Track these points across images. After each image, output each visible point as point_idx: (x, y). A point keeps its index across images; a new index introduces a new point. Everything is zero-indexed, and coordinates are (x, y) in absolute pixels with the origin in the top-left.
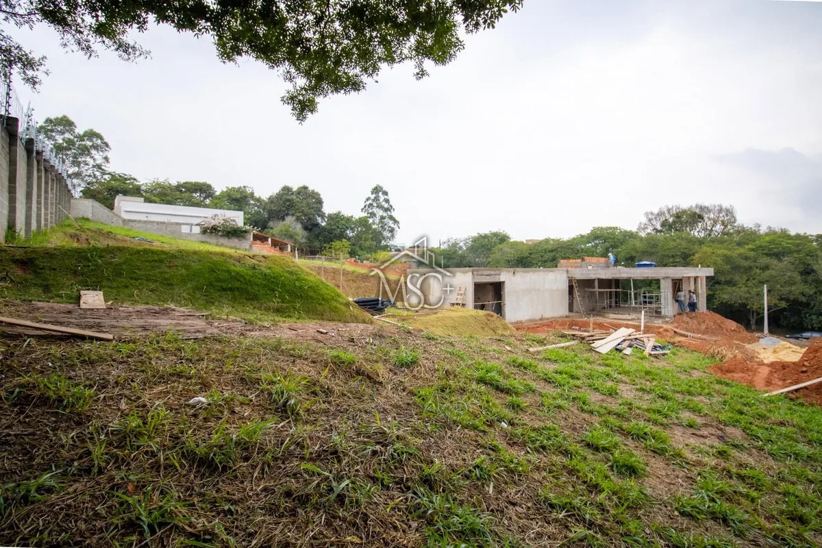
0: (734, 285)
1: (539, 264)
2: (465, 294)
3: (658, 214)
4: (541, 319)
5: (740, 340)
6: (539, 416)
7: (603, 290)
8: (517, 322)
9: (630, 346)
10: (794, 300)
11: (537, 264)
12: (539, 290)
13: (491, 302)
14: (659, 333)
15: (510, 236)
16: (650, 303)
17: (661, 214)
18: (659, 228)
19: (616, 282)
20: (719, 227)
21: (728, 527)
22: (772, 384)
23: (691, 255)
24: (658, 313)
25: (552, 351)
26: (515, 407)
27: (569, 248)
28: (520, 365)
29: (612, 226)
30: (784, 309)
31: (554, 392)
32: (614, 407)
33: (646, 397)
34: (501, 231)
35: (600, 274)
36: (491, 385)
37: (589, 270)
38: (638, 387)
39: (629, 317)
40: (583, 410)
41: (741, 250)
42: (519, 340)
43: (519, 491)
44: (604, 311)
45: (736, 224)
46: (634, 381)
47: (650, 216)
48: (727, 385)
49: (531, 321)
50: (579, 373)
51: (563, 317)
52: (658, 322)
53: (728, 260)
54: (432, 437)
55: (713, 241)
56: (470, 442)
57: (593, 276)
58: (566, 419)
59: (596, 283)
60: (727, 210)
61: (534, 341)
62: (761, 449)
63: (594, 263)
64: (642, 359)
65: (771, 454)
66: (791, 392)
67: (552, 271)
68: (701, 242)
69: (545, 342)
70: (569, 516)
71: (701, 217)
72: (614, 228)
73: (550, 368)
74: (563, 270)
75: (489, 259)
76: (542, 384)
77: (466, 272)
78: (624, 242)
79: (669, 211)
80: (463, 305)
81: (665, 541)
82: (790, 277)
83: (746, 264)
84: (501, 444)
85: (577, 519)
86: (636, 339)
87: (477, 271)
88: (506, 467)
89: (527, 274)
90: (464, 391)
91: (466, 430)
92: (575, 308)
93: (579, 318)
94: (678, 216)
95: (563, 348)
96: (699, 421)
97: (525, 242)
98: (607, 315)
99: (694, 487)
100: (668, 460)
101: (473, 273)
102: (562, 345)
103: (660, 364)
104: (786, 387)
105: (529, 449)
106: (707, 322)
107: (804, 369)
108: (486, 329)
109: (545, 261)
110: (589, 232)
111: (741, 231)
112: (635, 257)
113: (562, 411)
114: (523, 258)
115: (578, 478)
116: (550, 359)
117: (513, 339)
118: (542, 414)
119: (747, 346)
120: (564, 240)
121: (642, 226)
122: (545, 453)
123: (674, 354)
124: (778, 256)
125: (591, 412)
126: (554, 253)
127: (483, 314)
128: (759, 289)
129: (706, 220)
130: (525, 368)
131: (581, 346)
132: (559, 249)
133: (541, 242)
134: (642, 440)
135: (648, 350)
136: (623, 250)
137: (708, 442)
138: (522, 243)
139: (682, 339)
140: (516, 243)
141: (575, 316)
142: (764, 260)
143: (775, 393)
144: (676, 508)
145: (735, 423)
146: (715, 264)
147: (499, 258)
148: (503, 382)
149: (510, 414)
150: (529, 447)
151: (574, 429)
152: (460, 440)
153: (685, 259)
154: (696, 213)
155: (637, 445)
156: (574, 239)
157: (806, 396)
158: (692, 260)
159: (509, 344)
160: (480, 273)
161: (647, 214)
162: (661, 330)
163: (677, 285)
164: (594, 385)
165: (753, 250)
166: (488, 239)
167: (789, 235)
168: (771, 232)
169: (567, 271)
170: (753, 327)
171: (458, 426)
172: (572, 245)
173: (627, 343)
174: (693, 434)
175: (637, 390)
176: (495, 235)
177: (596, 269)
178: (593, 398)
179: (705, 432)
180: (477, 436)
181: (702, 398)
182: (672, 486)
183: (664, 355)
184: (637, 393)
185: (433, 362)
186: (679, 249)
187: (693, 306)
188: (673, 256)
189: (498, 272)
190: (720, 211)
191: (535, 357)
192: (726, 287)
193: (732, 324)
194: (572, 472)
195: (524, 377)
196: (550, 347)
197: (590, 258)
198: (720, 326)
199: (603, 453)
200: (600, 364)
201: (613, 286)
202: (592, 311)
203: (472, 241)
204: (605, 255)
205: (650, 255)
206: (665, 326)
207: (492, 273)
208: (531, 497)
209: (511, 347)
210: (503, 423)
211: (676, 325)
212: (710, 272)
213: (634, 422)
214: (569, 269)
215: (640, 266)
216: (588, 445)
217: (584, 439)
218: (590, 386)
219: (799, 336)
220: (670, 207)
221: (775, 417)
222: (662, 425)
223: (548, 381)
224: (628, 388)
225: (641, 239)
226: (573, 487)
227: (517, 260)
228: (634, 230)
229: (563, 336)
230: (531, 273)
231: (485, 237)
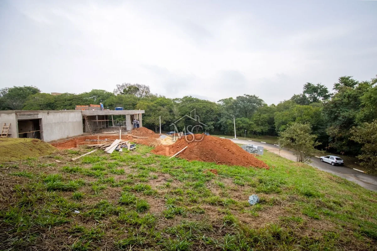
0: (151, 116)
1: (62, 107)
2: (10, 128)
3: (122, 86)
4: (67, 138)
5: (154, 137)
6: (94, 198)
7: (101, 121)
8: (52, 141)
9: (121, 147)
10: (168, 121)
11: (60, 107)
12: (66, 122)
13: (32, 132)
14: (127, 138)
15: (40, 90)
16: (122, 125)
17: (123, 86)
18: (123, 92)
19: (106, 117)
20: (144, 94)
21: (181, 215)
22: (171, 153)
23: (135, 105)
24: (125, 129)
25: (85, 158)
26: (79, 198)
27: (80, 99)
28: (71, 171)
29: (102, 90)
30: (165, 124)
31: (96, 181)
32: (126, 180)
33: (135, 170)
34: (33, 86)
35: (99, 113)
36: (59, 189)
37: (94, 111)
38: (131, 166)
39: (113, 132)
40: (113, 186)
41: (152, 103)
42: (63, 155)
43: (104, 249)
44: (101, 130)
45: (150, 93)
46: (128, 164)
47: (119, 87)
48: (159, 157)
49: (61, 139)
50: (104, 167)
51: (80, 136)
52: (126, 134)
53: (148, 107)
54: (34, 246)
55: (143, 99)
56: (62, 234)
57: (95, 114)
58: (107, 194)
59: (97, 117)
60: (147, 87)
61: (73, 153)
62: (176, 179)
63: (95, 107)
64: (127, 153)
65: (179, 180)
66: (177, 155)
67: (73, 112)
68: (139, 100)
69: (80, 153)
70: (133, 248)
71: (138, 89)
72: (103, 90)
73: (87, 167)
74: (79, 111)
75: (25, 104)
76: (87, 178)
77: (11, 113)
78: (108, 97)
79: (126, 85)
80: (9, 135)
81: (169, 234)
82: (166, 113)
83: (154, 108)
84: (81, 225)
85: (137, 247)
86: (123, 144)
87: (20, 112)
88: (91, 239)
89: (57, 114)
90: (42, 200)
91: (55, 227)
92: (86, 130)
93: (89, 135)
94: (130, 88)
95: (90, 154)
96: (156, 175)
97: (51, 94)
98: (103, 132)
99: (166, 204)
100: (153, 196)
101: (16, 114)
102: (90, 153)
103: (135, 153)
104: (175, 154)
105: (97, 220)
106: (143, 131)
107: (178, 146)
108: (34, 150)
109: (66, 106)
110: (91, 91)
111: (152, 96)
112: (113, 105)
113: (104, 190)
114: (51, 103)
115: (127, 224)
116: (86, 163)
117: (59, 155)
118: (94, 196)
119: (157, 139)
120: (77, 94)
121: (115, 91)
122: (105, 218)
123: (138, 148)
124: (163, 106)
125: (117, 186)
126: (71, 101)
127: (29, 141)
128: (158, 118)
129: (140, 91)
130: (74, 171)
131: (99, 151)
132: (74, 99)
133: (62, 95)
134: (142, 191)
135: (129, 148)
136: (108, 101)
137: (162, 183)
138: (49, 94)
139: (136, 139)
140: (44, 95)
141: (86, 134)
142: (159, 107)
143: (173, 157)
144: (165, 217)
145: (166, 172)
146: (144, 108)
147: (32, 103)
148: (66, 185)
149: (76, 204)
150: (97, 219)
151: (113, 198)
152: (55, 236)
153: (134, 106)
154: (136, 87)
155: (141, 194)
156: (82, 94)
157: (181, 156)
158: (136, 107)
159: (58, 159)
160: (22, 113)
161: (117, 85)
162: (128, 137)
163: (132, 117)
164: (113, 171)
165: (156, 103)
166: (23, 91)
167: (166, 99)
168: (161, 97)
169: (81, 112)
170: (156, 131)
171: (48, 227)
172: (81, 97)
173: (120, 146)
174: (157, 181)
175: (131, 168)
176: (29, 88)
177: (96, 111)
178: (115, 178)
179: (159, 179)
180: (64, 228)
181: (153, 164)
182: (159, 207)
183: (135, 148)
184: (131, 169)
185: (7, 186)
186: (131, 102)
187: (138, 125)
188: (129, 105)
189: (36, 113)
190: (145, 87)
191: (77, 163)
192: (148, 117)
193: (150, 131)
194: (122, 222)
195: (75, 177)
196: (83, 155)
197: (93, 105)
198: (147, 132)
199: (131, 205)
200: (111, 159)
201: (105, 119)
202: (95, 131)
203: (9, 91)
204: (98, 104)
205: (120, 104)
206: (129, 135)
207: (32, 113)
208: (111, 248)
209: (60, 160)
210: (76, 211)
211: (133, 134)
212: (143, 112)
213: (136, 184)
214: (82, 110)
215: (117, 109)
216: (123, 204)
217: (120, 201)
218: (111, 172)
219: (169, 133)
220: (127, 83)
221: (176, 166)
222: (145, 181)
223: (90, 175)
224: (127, 168)
225: (116, 97)
226: (127, 230)
227: (46, 105)
228: (112, 92)
229: (89, 148)
230: (60, 113)
231: (21, 89)
